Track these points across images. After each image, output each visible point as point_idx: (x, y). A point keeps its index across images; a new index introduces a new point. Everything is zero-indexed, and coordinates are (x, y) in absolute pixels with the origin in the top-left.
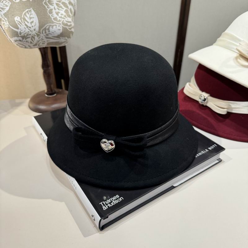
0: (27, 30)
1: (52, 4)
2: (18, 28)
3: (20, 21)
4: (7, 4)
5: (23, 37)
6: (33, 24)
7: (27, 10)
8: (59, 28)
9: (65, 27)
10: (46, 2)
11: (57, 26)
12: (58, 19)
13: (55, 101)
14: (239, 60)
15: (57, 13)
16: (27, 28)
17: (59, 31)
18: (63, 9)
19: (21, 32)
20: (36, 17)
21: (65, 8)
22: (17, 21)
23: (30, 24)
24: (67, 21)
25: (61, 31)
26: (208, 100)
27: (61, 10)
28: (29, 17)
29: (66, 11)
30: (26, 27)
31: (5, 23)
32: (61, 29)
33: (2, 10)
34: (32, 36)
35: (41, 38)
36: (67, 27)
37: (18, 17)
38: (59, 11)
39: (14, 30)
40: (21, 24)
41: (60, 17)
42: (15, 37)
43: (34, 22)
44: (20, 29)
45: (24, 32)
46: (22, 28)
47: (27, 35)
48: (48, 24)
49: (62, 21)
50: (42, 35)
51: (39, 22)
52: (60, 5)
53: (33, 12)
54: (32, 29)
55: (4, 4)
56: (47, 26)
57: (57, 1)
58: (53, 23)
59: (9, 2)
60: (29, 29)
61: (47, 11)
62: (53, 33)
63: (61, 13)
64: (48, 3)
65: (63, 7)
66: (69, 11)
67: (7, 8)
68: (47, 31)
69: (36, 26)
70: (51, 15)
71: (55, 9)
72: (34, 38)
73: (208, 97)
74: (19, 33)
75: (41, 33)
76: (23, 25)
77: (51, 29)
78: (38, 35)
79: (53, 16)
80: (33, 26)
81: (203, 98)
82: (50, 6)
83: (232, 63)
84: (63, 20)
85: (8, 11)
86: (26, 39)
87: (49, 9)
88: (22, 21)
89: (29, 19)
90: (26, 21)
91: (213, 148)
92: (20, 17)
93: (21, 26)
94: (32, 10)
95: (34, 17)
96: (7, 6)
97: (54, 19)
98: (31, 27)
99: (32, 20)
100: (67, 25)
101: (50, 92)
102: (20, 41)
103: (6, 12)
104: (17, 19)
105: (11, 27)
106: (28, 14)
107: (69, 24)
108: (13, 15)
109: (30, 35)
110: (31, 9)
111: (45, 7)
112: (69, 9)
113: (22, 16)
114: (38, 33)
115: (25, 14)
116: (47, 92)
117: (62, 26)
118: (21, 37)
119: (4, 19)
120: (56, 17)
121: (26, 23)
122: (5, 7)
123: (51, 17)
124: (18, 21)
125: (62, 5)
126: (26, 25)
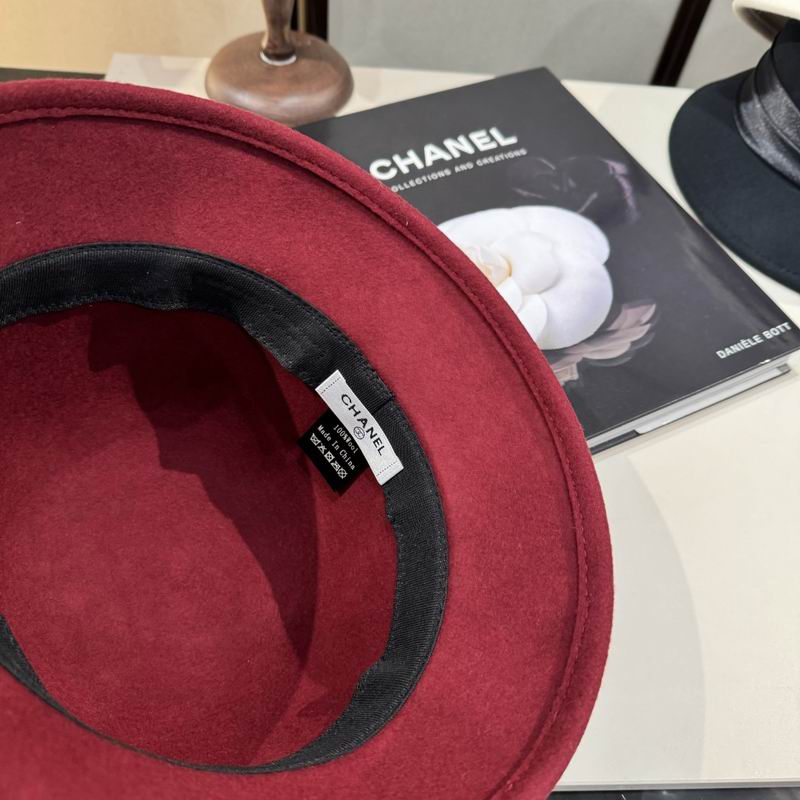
13: (296, 82)
91: (778, 333)
101: (278, 51)
116: (268, 47)
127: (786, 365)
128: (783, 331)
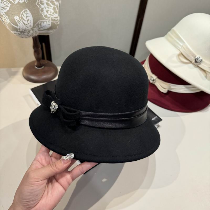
0: (25, 27)
1: (43, 4)
2: (17, 26)
3: (19, 20)
4: (7, 4)
5: (22, 32)
6: (29, 22)
7: (24, 10)
8: (49, 23)
9: (53, 22)
10: (38, 3)
11: (47, 22)
12: (48, 17)
13: (44, 72)
14: (180, 57)
15: (47, 11)
16: (25, 25)
17: (49, 25)
18: (51, 7)
19: (20, 28)
20: (31, 15)
21: (53, 6)
22: (16, 20)
23: (26, 21)
24: (55, 18)
25: (50, 25)
27: (50, 8)
28: (25, 16)
29: (54, 9)
30: (23, 24)
31: (6, 19)
32: (50, 24)
33: (3, 9)
34: (28, 31)
35: (34, 31)
36: (55, 22)
37: (17, 17)
38: (49, 9)
39: (14, 26)
40: (20, 22)
41: (49, 15)
42: (15, 31)
43: (30, 20)
44: (19, 26)
45: (22, 28)
46: (21, 26)
47: (25, 30)
48: (40, 21)
49: (51, 18)
50: (35, 29)
51: (33, 20)
52: (49, 4)
53: (28, 12)
54: (28, 26)
55: (5, 5)
56: (39, 22)
57: (47, 1)
58: (44, 19)
59: (9, 3)
60: (26, 26)
61: (39, 10)
62: (44, 27)
63: (50, 11)
64: (40, 3)
65: (52, 5)
66: (56, 8)
67: (8, 9)
68: (39, 26)
69: (31, 23)
70: (42, 13)
71: (45, 8)
72: (30, 32)
73: (156, 79)
74: (18, 29)
75: (34, 28)
76: (21, 23)
77: (42, 24)
78: (32, 29)
79: (44, 13)
80: (29, 23)
81: (152, 79)
82: (42, 6)
83: (175, 59)
84: (51, 16)
85: (8, 11)
86: (23, 33)
87: (40, 9)
88: (20, 20)
89: (26, 18)
90: (24, 19)
92: (19, 16)
93: (19, 24)
94: (28, 11)
95: (30, 16)
96: (7, 6)
97: (45, 16)
98: (28, 24)
99: (28, 18)
100: (54, 20)
101: (39, 66)
102: (19, 34)
103: (7, 11)
104: (16, 18)
105: (11, 24)
106: (25, 13)
107: (56, 19)
108: (13, 15)
109: (27, 30)
110: (27, 9)
111: (38, 7)
112: (55, 6)
113: (20, 15)
114: (33, 28)
115: (22, 14)
116: (37, 65)
117: (51, 22)
118: (20, 32)
119: (5, 16)
120: (46, 15)
121: (24, 21)
122: (6, 7)
123: (42, 14)
124: (18, 20)
125: (50, 4)
126: (23, 23)
127: (158, 125)
128: (156, 118)
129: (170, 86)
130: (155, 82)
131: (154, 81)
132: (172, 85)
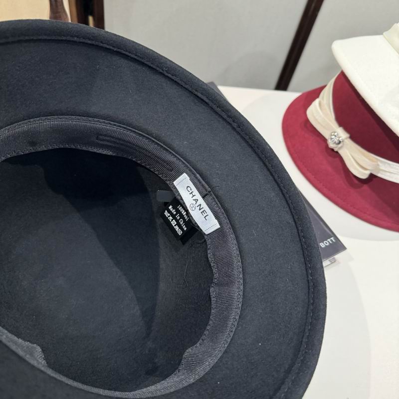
26: (343, 144)
73: (346, 141)
81: (336, 140)
91: (328, 244)
128: (330, 242)
129: (378, 165)
130: (341, 147)
131: (340, 145)
132: (381, 162)
